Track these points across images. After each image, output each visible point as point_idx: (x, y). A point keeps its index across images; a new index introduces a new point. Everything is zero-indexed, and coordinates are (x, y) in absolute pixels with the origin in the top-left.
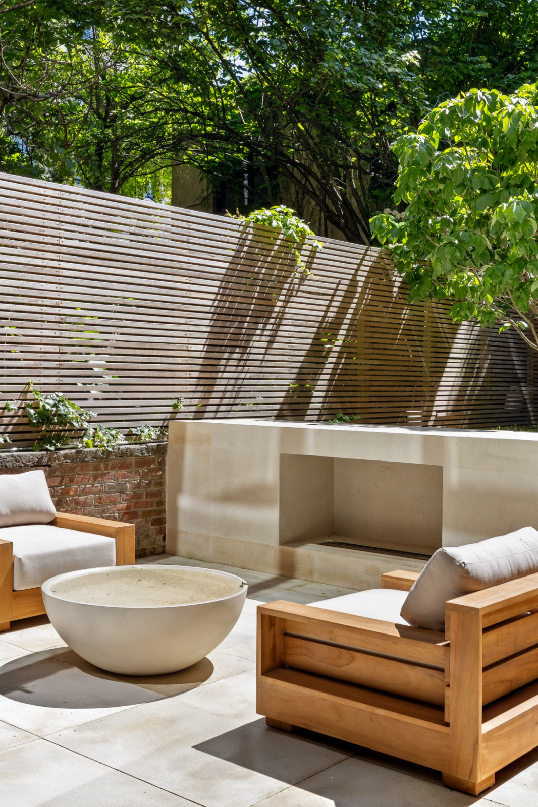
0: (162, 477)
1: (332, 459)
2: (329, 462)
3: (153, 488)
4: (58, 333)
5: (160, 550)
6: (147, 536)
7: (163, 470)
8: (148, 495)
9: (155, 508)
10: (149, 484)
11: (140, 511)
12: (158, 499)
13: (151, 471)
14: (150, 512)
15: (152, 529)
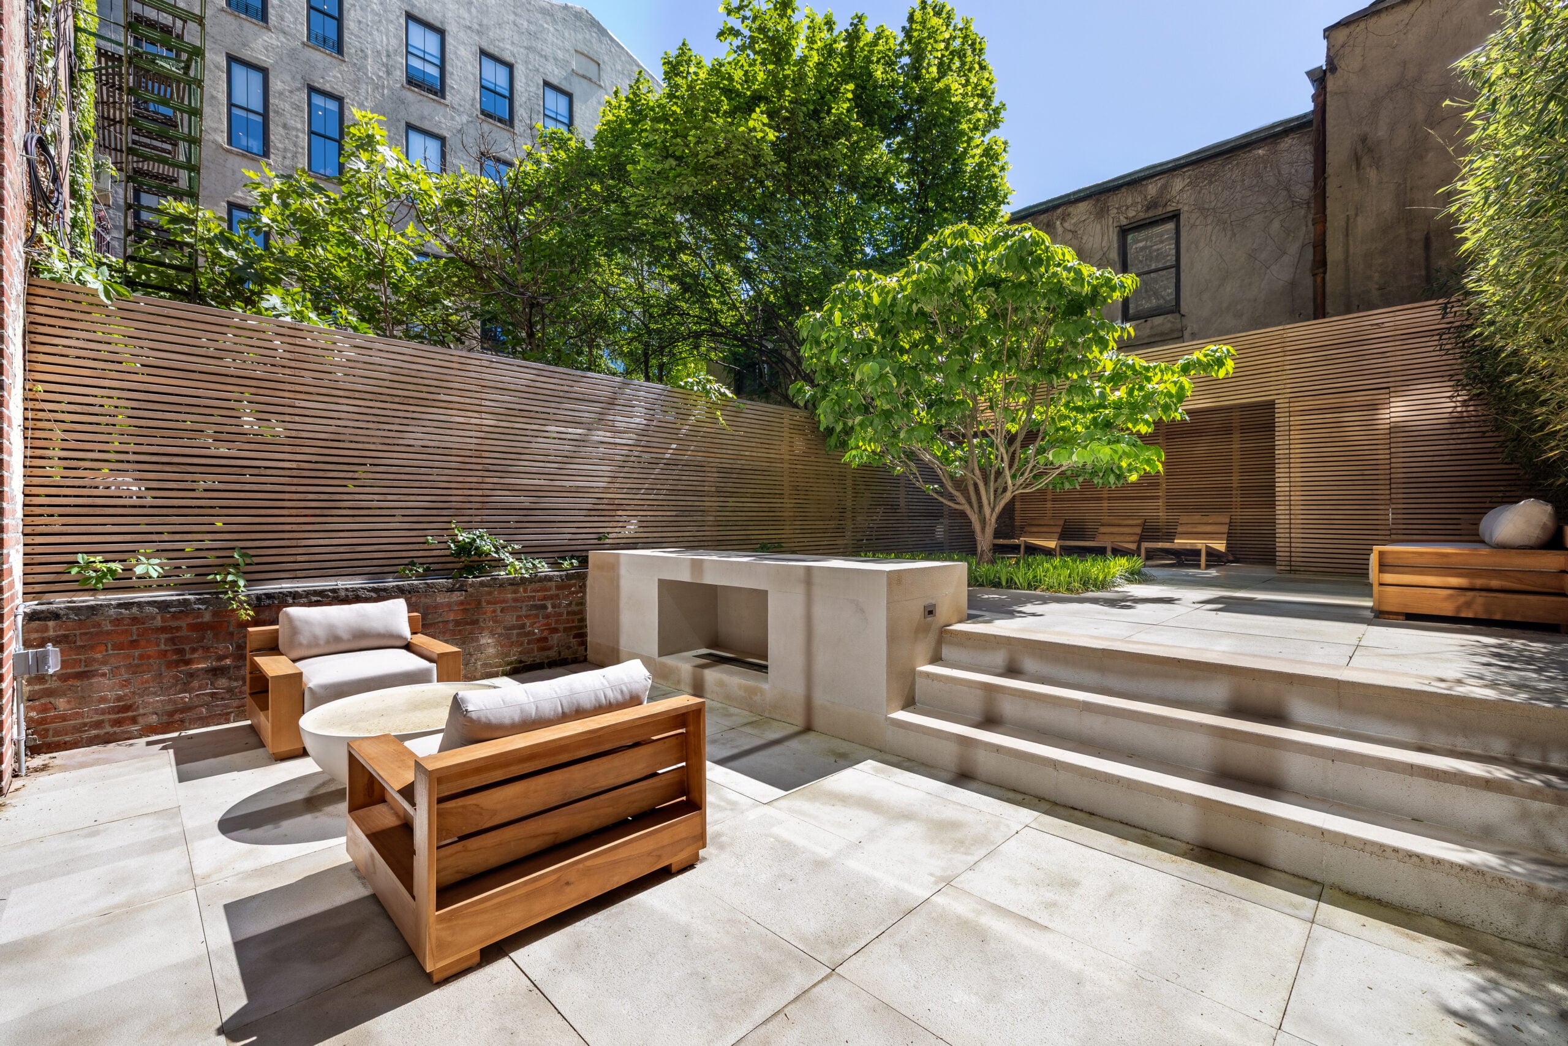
0: (583, 597)
1: (716, 586)
2: (714, 588)
3: (574, 608)
4: (480, 480)
5: (582, 658)
6: (569, 648)
7: (585, 593)
8: (568, 613)
9: (576, 624)
10: (570, 604)
11: (561, 627)
12: (579, 617)
13: (574, 593)
14: (571, 628)
15: (574, 642)
